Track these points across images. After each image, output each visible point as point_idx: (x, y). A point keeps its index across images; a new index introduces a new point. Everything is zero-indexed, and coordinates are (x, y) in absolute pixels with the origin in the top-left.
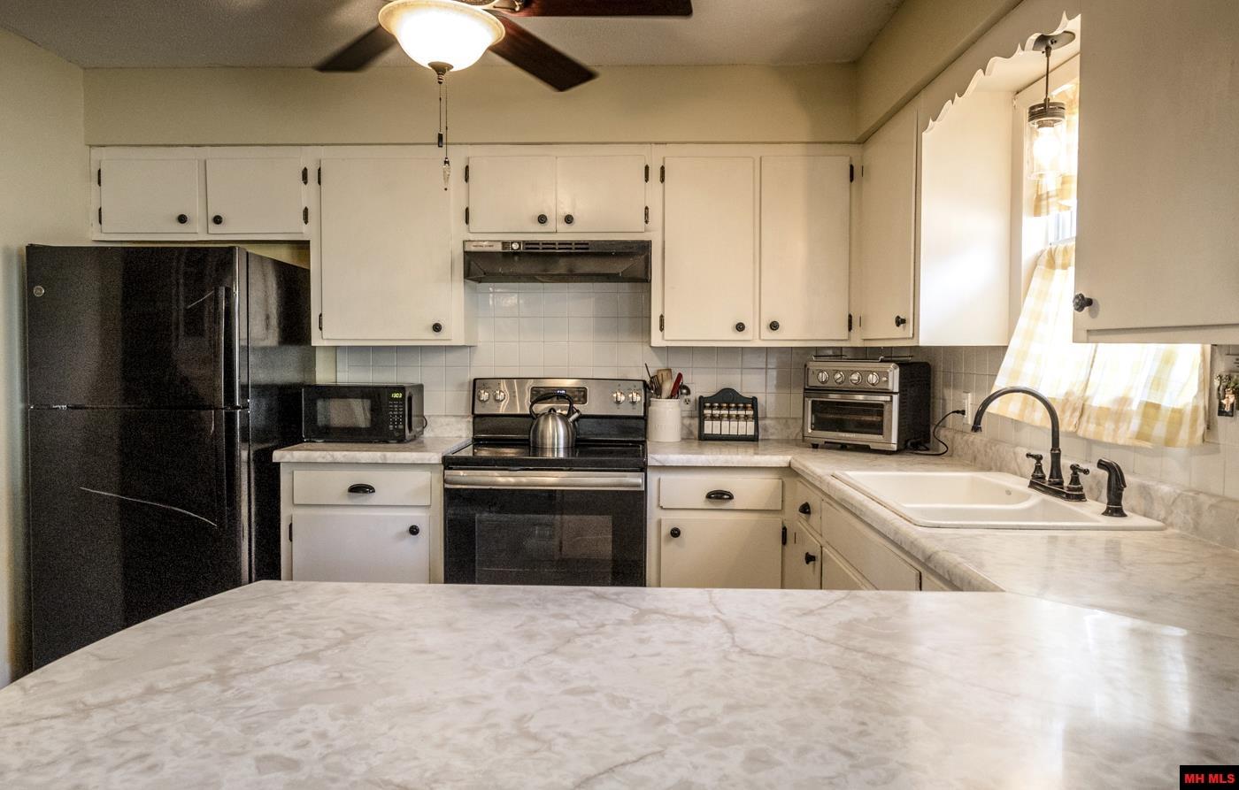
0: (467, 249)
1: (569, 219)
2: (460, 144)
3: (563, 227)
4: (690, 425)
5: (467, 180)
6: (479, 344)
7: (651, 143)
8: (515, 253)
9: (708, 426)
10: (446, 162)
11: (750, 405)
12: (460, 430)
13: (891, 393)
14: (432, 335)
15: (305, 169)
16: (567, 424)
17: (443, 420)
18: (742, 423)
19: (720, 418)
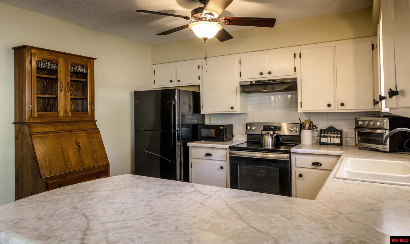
0: (240, 84)
1: (270, 73)
2: (238, 53)
3: (268, 75)
4: (318, 139)
5: (240, 64)
6: (249, 112)
7: (296, 46)
8: (254, 85)
9: (322, 140)
10: (206, 64)
11: (339, 133)
12: (243, 138)
13: (385, 129)
14: (231, 110)
15: (199, 65)
16: (272, 138)
17: (239, 135)
18: (335, 139)
19: (327, 137)
